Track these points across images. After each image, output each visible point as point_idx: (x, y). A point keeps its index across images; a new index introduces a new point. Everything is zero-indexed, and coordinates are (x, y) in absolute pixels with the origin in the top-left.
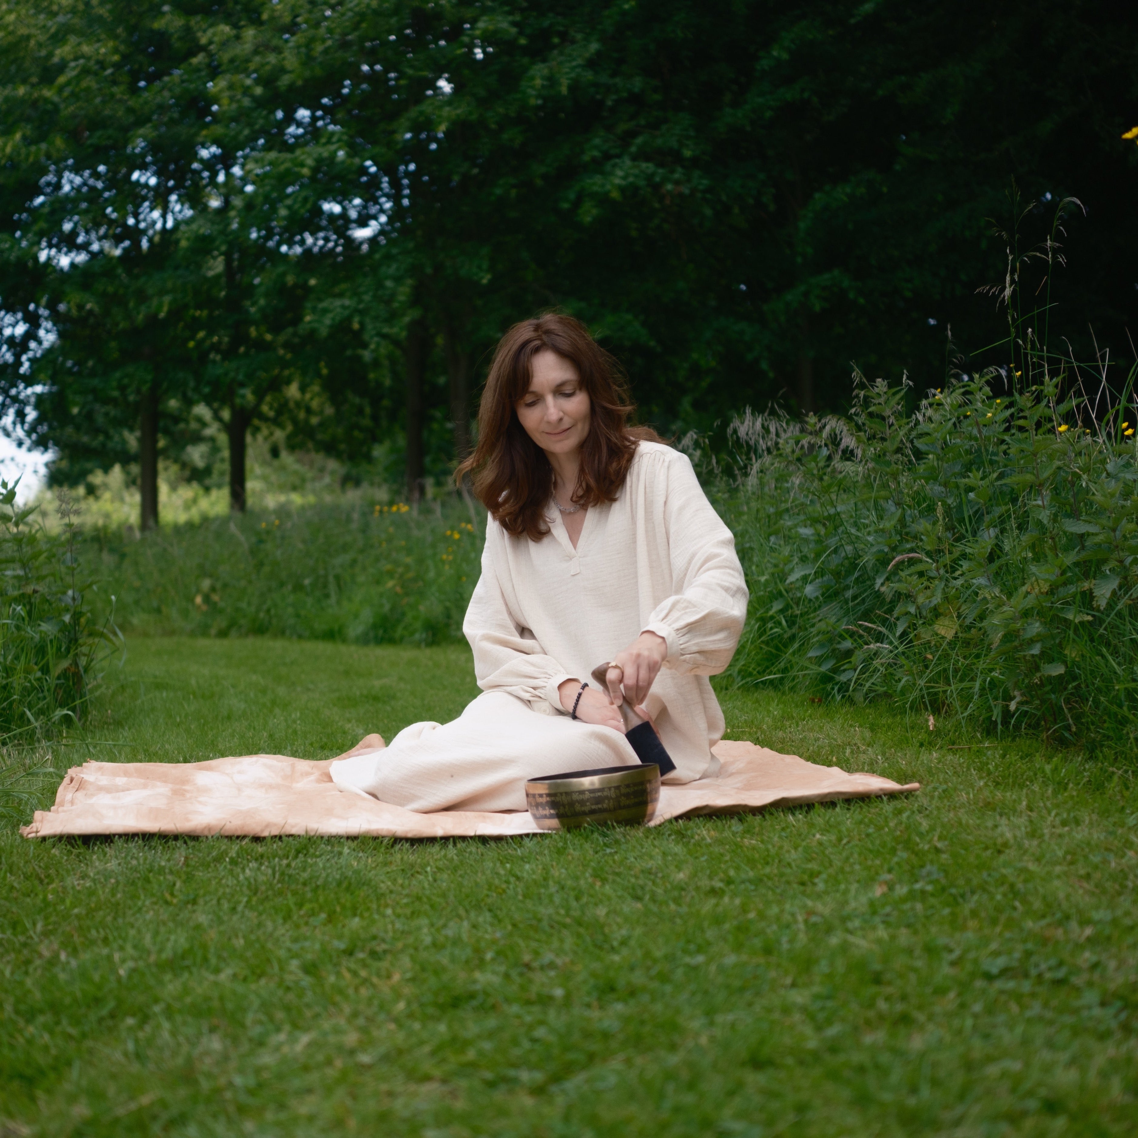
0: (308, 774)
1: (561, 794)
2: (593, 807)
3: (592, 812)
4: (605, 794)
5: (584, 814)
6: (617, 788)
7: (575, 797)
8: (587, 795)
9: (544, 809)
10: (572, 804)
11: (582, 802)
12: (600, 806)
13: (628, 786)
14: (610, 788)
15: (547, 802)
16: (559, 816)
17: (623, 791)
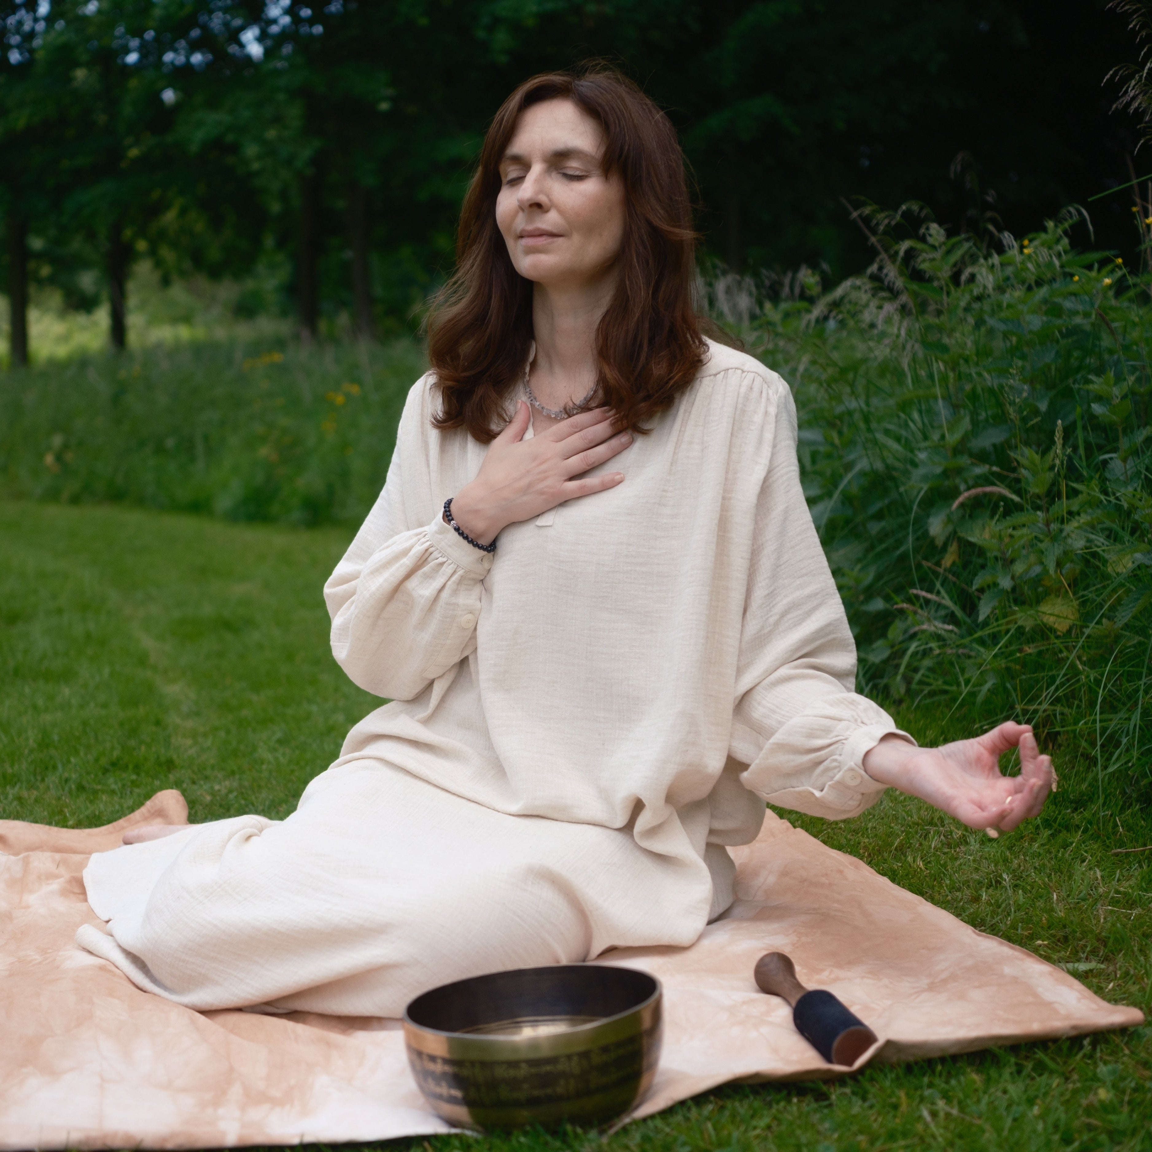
0: (50, 877)
1: (473, 1063)
2: (536, 1093)
3: (533, 1102)
4: (560, 1067)
5: (517, 1104)
6: (585, 1055)
7: (501, 1072)
8: (524, 1071)
9: (438, 1084)
10: (493, 1085)
11: (514, 1084)
12: (549, 1091)
13: (605, 1049)
14: (569, 1057)
15: (444, 1074)
16: (468, 1102)
17: (597, 1059)
